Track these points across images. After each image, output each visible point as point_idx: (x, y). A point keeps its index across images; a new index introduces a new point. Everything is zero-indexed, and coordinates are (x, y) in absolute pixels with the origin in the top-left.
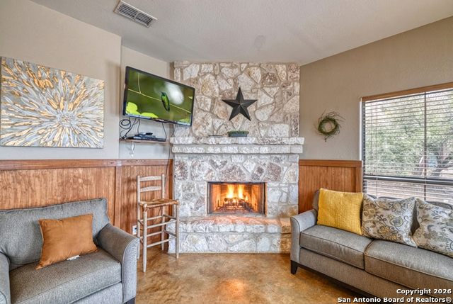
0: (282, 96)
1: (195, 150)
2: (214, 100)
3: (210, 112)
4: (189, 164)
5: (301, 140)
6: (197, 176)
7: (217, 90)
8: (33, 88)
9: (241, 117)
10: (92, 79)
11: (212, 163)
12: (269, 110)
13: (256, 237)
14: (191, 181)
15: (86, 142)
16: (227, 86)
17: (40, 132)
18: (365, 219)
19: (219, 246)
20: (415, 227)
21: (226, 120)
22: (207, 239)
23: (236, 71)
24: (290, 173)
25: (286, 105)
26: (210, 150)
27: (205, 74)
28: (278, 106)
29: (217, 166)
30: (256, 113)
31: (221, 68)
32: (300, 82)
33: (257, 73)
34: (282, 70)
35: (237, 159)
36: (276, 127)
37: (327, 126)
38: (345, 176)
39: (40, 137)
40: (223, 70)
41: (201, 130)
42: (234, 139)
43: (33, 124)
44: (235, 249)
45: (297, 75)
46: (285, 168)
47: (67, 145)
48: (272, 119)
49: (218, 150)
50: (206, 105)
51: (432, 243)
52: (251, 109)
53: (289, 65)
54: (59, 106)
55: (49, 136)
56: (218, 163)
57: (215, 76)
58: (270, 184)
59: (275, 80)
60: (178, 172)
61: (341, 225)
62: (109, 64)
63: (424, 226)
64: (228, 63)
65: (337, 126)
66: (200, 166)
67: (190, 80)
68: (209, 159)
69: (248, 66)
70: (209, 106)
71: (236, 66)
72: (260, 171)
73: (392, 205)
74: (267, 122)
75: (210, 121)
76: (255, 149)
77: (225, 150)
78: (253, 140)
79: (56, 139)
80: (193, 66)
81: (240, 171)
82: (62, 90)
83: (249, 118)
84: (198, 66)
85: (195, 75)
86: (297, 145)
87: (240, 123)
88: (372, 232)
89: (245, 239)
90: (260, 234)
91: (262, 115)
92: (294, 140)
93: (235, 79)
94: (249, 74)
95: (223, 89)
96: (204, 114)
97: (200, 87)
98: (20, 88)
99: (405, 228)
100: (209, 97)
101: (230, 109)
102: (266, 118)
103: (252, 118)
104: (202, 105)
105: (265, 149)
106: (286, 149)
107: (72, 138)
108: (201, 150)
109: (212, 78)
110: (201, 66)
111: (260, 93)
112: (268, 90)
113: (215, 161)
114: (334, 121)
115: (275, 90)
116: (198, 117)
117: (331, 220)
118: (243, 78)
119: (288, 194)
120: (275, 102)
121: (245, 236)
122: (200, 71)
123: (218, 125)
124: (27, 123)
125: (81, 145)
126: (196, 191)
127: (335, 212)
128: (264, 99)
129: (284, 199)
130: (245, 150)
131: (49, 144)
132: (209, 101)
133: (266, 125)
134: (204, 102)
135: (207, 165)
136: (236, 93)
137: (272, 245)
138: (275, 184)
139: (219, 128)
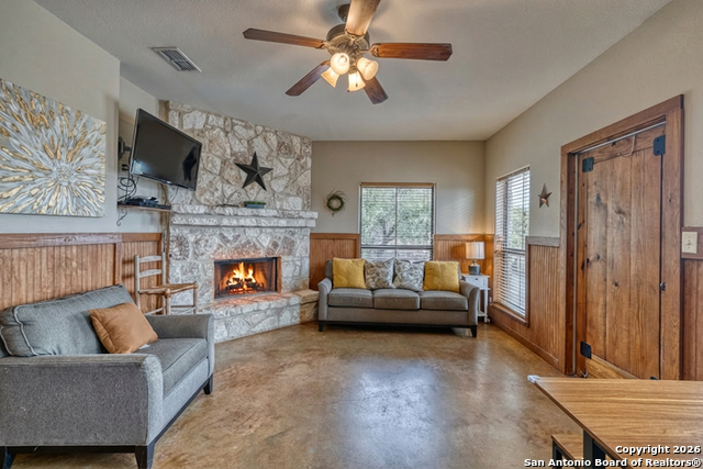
0: (296, 169)
1: (205, 221)
2: (224, 162)
3: (220, 174)
4: (191, 239)
5: (316, 215)
6: (202, 254)
7: (229, 151)
8: (25, 125)
9: (256, 185)
10: (92, 119)
11: (223, 237)
12: (283, 182)
13: (279, 312)
14: (193, 261)
15: (86, 208)
16: (240, 148)
17: (33, 192)
18: (368, 276)
19: (242, 330)
20: (395, 276)
21: (239, 188)
22: (227, 325)
23: (252, 133)
24: (303, 246)
25: (300, 179)
26: (225, 222)
27: (213, 128)
28: (293, 178)
29: (228, 241)
30: (272, 182)
31: (233, 125)
32: (312, 158)
33: (273, 140)
34: (296, 141)
35: (252, 234)
36: (291, 199)
37: (334, 203)
38: (348, 246)
39: (32, 200)
40: (236, 128)
41: (207, 196)
42: (255, 210)
43: (24, 180)
44: (258, 329)
45: (309, 150)
46: (298, 241)
47: (65, 213)
48: (288, 190)
49: (234, 223)
50: (214, 166)
51: (404, 284)
52: (266, 178)
53: (302, 138)
54: (56, 154)
55: (43, 199)
56: (231, 238)
57: (227, 133)
58: (284, 258)
59: (290, 151)
60: (176, 250)
61: (352, 284)
62: (108, 98)
63: (399, 274)
64: (242, 121)
65: (342, 203)
66: (207, 241)
67: (193, 130)
68: (218, 233)
69: (264, 130)
70: (218, 168)
71: (250, 128)
72: (275, 245)
73: (382, 264)
74: (282, 193)
75: (219, 187)
76: (274, 222)
77: (242, 222)
78: (274, 213)
79: (51, 203)
80: (197, 114)
81: (255, 246)
82: (59, 131)
83: (264, 188)
84: (204, 116)
85: (200, 126)
86: (312, 219)
87: (254, 192)
88: (373, 286)
89: (268, 316)
90: (282, 309)
91: (278, 186)
92: (309, 214)
93: (250, 142)
94: (265, 139)
95: (236, 149)
96: (211, 177)
97: (207, 141)
98: (8, 124)
99: (390, 278)
100: (218, 157)
101: (244, 175)
102: (281, 189)
103: (267, 188)
104: (210, 165)
105: (283, 223)
106: (301, 223)
107: (70, 202)
108: (213, 221)
109: (222, 133)
110: (208, 118)
111: (275, 161)
112: (283, 160)
113: (226, 235)
114: (340, 199)
115: (290, 161)
116: (203, 179)
117: (345, 281)
118: (258, 143)
119: (301, 267)
120: (289, 174)
121: (269, 312)
122: (206, 123)
123: (229, 192)
124: (17, 178)
125: (80, 212)
126: (201, 273)
127: (348, 275)
128: (279, 170)
129: (296, 273)
130: (264, 222)
131: (44, 211)
132: (218, 162)
133: (281, 196)
134: (212, 162)
135: (217, 240)
136: (251, 158)
137: (293, 317)
138: (290, 258)
139: (232, 195)
